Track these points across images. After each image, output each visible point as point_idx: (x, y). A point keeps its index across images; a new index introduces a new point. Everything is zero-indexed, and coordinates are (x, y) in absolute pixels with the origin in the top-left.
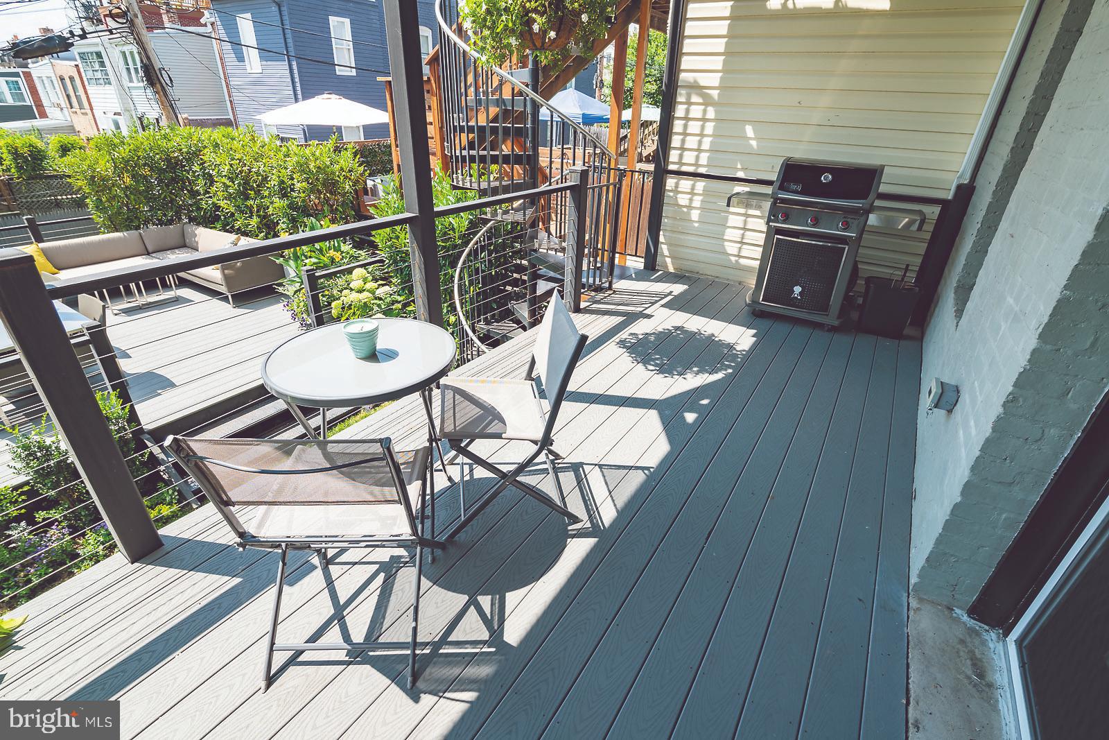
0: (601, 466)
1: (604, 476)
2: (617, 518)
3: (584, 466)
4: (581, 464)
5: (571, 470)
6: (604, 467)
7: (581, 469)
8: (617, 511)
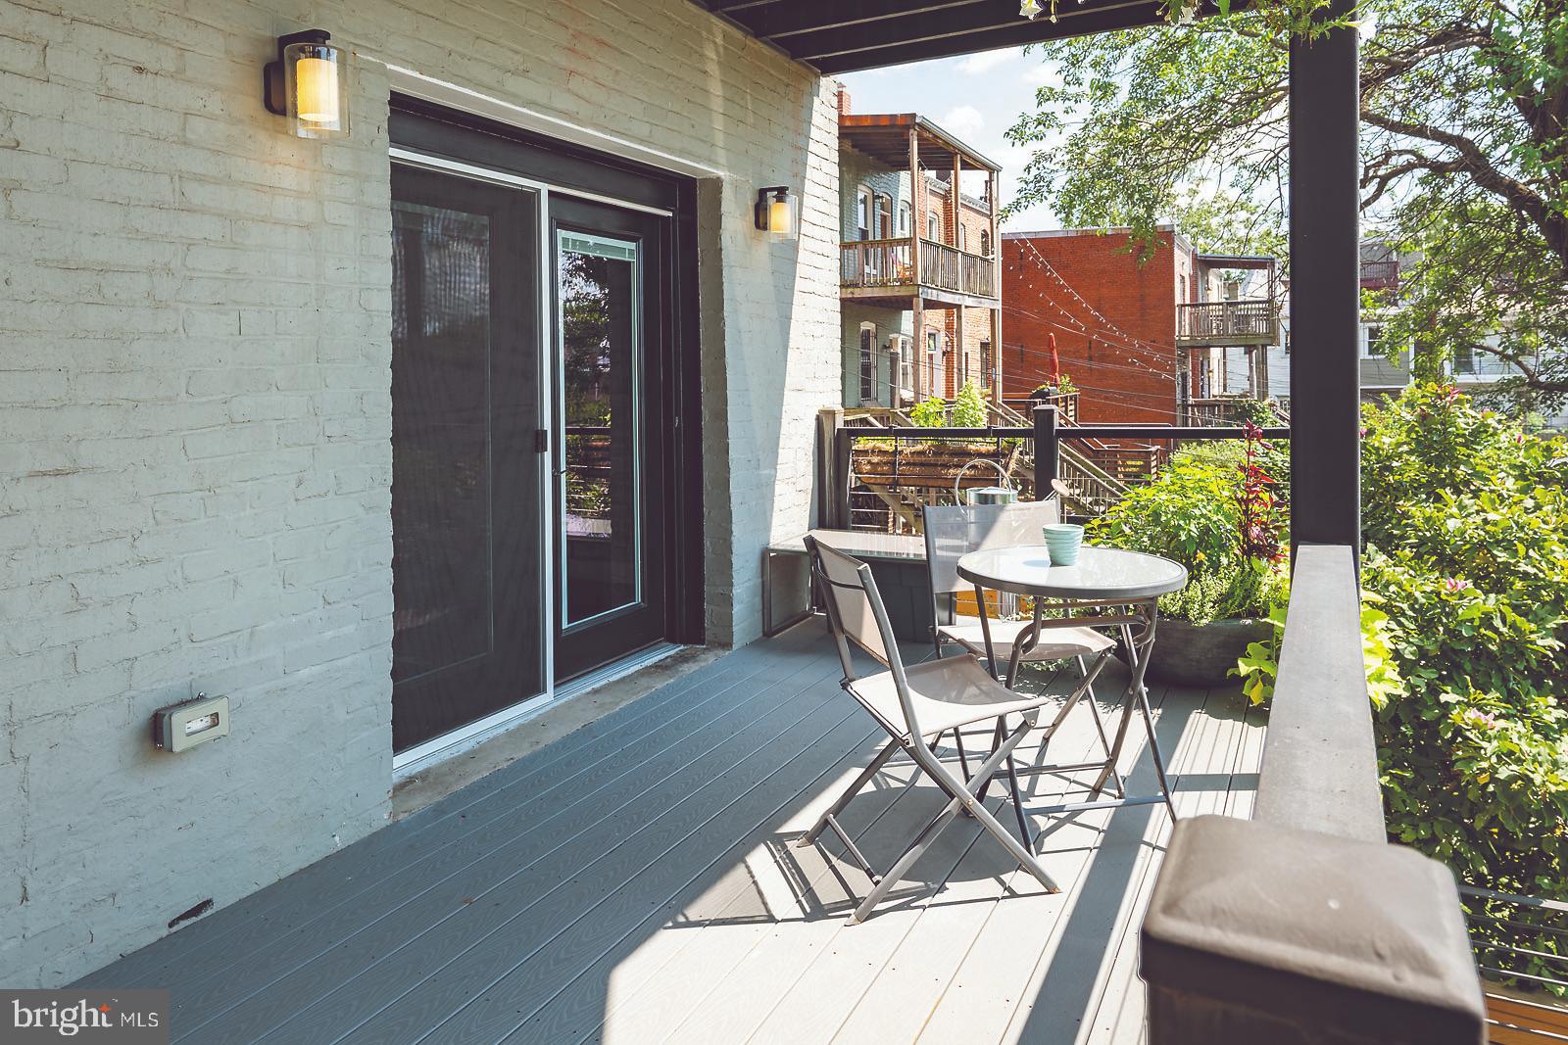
0: (771, 919)
1: (765, 904)
2: (748, 853)
3: (803, 916)
4: (809, 918)
5: (826, 908)
6: (766, 918)
7: (808, 910)
8: (745, 862)
